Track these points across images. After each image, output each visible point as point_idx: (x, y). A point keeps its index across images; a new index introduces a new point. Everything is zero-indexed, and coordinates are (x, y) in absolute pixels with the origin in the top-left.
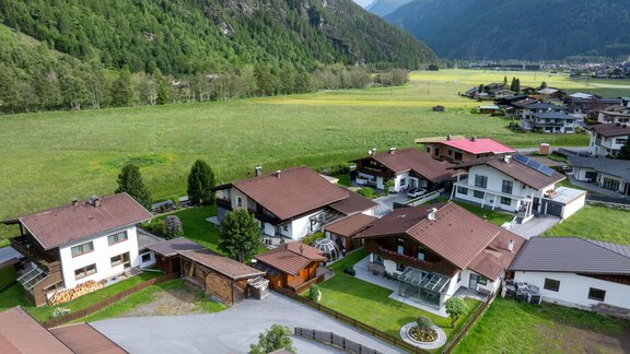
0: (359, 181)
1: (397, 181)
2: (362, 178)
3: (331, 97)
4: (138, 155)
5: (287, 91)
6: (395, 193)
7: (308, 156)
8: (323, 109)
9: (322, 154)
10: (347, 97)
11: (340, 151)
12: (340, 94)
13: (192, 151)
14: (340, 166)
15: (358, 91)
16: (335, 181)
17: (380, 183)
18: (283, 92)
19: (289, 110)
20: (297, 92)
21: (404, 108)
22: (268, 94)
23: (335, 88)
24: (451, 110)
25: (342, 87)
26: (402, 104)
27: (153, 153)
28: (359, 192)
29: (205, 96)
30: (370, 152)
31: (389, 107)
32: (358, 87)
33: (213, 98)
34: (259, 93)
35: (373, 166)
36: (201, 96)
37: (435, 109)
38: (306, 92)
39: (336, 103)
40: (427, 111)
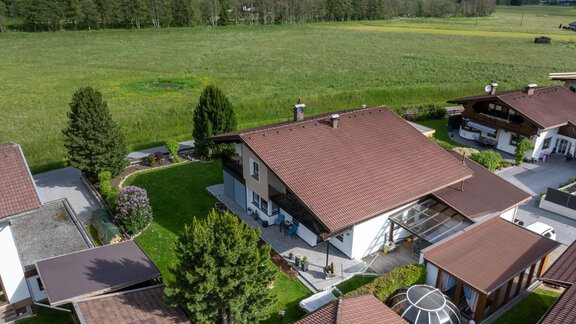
0: (463, 133)
1: (539, 141)
2: (471, 130)
3: (406, 24)
4: (171, 76)
5: (357, 17)
6: (532, 161)
7: (380, 88)
8: (399, 36)
9: (400, 87)
10: (424, 25)
11: (426, 85)
12: (417, 22)
13: (235, 75)
14: (431, 107)
15: (437, 20)
16: (429, 133)
17: (504, 141)
18: (353, 18)
19: (360, 35)
20: (369, 18)
21: (497, 38)
22: (338, 19)
23: (412, 16)
24: (557, 43)
25: (419, 14)
26: (492, 34)
27: (189, 75)
28: (474, 158)
29: (269, 18)
30: (487, 90)
31: (478, 37)
32: (437, 16)
33: (278, 21)
34: (327, 18)
35: (494, 112)
36: (265, 18)
37: (537, 41)
38: (379, 19)
39: (413, 30)
40: (528, 42)
